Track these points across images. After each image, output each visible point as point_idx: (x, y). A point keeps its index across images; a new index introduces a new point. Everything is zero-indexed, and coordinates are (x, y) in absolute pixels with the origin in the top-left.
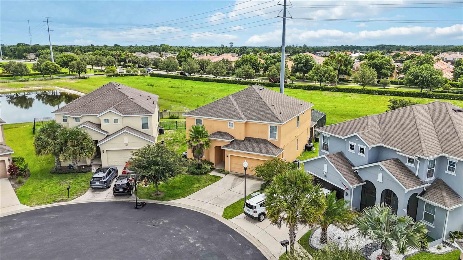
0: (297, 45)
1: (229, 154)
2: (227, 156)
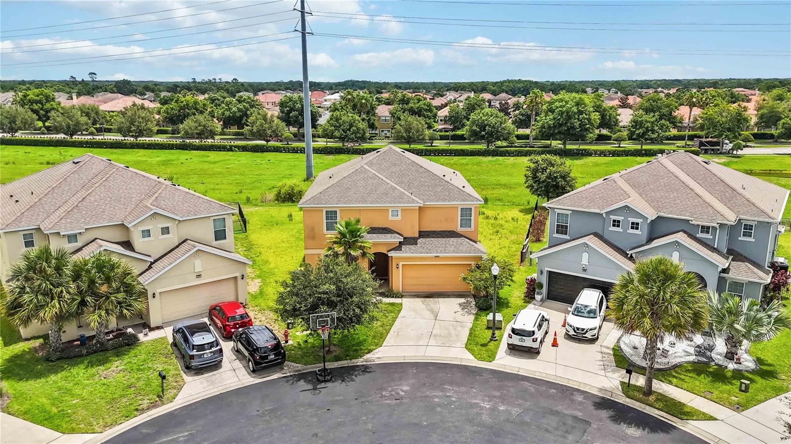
0: (220, 79)
1: (400, 263)
2: (398, 268)
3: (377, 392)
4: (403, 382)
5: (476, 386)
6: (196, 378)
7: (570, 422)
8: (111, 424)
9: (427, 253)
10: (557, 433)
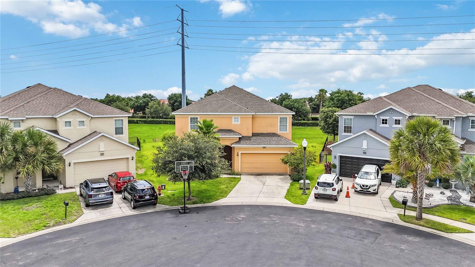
1: (240, 152)
2: (238, 155)
3: (222, 218)
4: (241, 214)
5: (294, 216)
6: (92, 211)
7: (365, 233)
8: (24, 233)
9: (258, 145)
10: (356, 238)
